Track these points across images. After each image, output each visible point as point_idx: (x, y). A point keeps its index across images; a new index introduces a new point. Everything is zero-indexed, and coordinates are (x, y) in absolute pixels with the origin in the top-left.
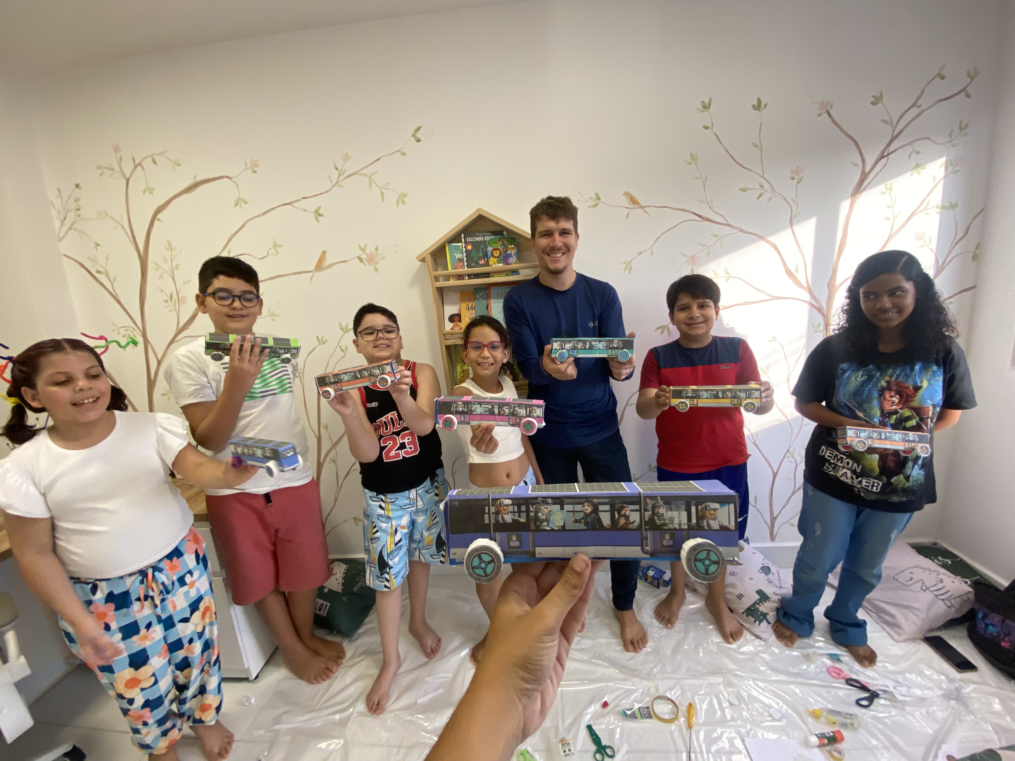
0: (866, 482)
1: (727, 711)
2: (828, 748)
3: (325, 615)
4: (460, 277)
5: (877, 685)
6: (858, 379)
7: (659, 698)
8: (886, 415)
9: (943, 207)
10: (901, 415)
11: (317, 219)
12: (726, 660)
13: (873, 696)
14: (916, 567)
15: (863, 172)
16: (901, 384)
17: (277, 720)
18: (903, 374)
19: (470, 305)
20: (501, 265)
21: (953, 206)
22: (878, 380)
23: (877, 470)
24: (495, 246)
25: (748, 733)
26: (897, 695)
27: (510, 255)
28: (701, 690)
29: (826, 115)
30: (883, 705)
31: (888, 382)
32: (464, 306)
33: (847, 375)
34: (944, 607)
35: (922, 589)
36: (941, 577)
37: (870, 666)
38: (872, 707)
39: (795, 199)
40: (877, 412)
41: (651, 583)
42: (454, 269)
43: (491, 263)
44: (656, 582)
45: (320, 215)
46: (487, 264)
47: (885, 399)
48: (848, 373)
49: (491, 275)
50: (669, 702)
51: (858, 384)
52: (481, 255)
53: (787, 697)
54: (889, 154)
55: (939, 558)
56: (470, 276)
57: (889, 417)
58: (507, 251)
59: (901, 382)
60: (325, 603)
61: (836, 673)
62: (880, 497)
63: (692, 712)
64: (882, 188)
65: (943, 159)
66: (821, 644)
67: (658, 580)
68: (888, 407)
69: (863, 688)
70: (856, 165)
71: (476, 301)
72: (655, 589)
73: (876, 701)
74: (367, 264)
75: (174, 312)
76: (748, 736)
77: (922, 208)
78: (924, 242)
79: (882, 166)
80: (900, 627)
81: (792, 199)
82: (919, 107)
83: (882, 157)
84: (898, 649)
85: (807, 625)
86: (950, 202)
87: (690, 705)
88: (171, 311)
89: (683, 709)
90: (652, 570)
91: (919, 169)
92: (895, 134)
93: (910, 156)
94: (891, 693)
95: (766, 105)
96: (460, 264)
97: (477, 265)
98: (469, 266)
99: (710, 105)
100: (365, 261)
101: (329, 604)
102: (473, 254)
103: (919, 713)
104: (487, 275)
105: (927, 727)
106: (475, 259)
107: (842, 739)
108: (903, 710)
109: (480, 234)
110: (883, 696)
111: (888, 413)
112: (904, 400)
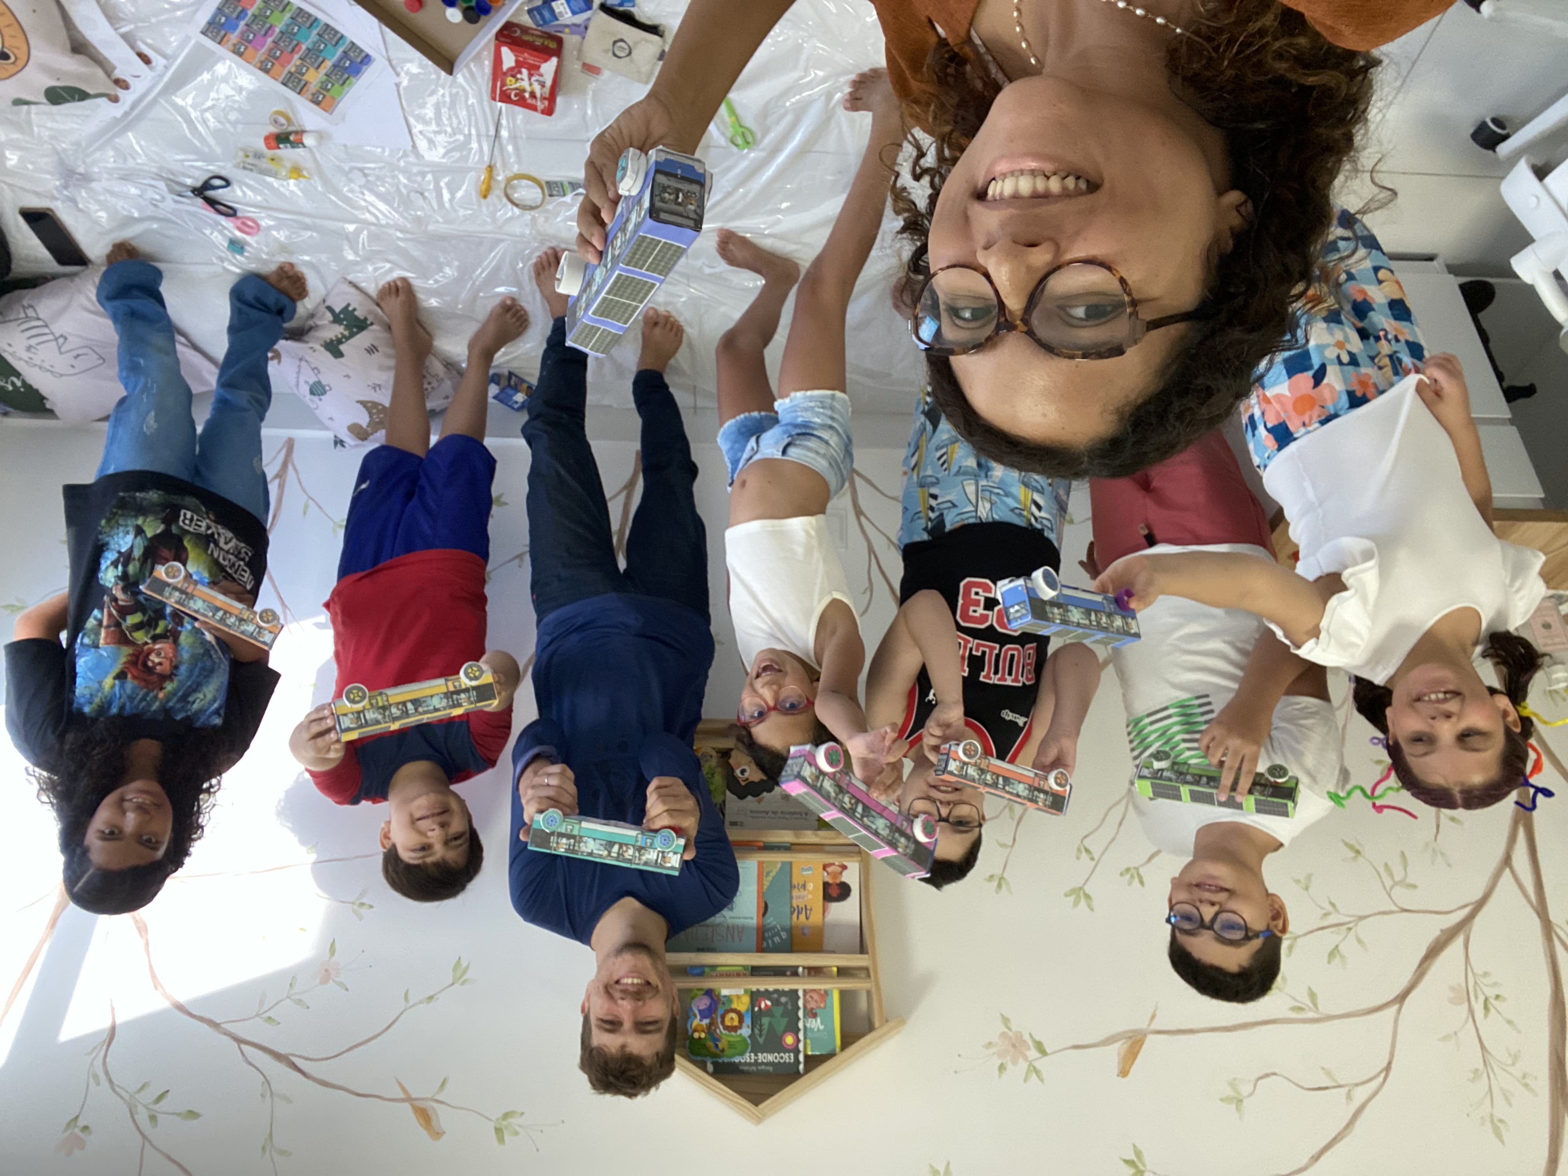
0: (200, 527)
2: (291, 129)
4: (815, 972)
5: (190, 204)
6: (202, 698)
7: (532, 208)
8: (173, 636)
10: (147, 633)
11: (1138, 1154)
12: (416, 253)
13: (201, 190)
16: (143, 683)
18: (137, 700)
19: (802, 917)
20: (725, 992)
22: (174, 692)
23: (187, 543)
24: (733, 1037)
25: (405, 155)
26: (165, 189)
27: (704, 1014)
30: (190, 177)
31: (162, 688)
32: (816, 918)
33: (214, 706)
34: (40, 309)
38: (208, 175)
39: (91, 1081)
40: (185, 639)
41: (522, 381)
42: (826, 992)
43: (746, 1000)
44: (512, 383)
45: (1130, 1163)
46: (755, 997)
47: (171, 661)
48: (212, 709)
49: (747, 971)
50: (517, 202)
51: (204, 689)
52: (765, 1021)
53: (333, 198)
56: (793, 972)
57: (167, 631)
58: (711, 1024)
59: (145, 687)
62: (180, 500)
63: (484, 187)
67: (509, 385)
69: (212, 203)
71: (787, 924)
72: (516, 371)
73: (199, 184)
74: (1027, 1037)
75: (1479, 971)
76: (405, 152)
81: (98, 1085)
87: (485, 197)
88: (1486, 974)
89: (497, 192)
90: (516, 402)
94: (172, 191)
96: (812, 1005)
97: (775, 996)
98: (794, 996)
100: (1031, 1043)
102: (782, 1023)
103: (139, 161)
104: (756, 971)
105: (134, 141)
106: (778, 1011)
107: (267, 139)
108: (161, 168)
109: (763, 1067)
110: (185, 189)
111: (167, 638)
112: (142, 656)
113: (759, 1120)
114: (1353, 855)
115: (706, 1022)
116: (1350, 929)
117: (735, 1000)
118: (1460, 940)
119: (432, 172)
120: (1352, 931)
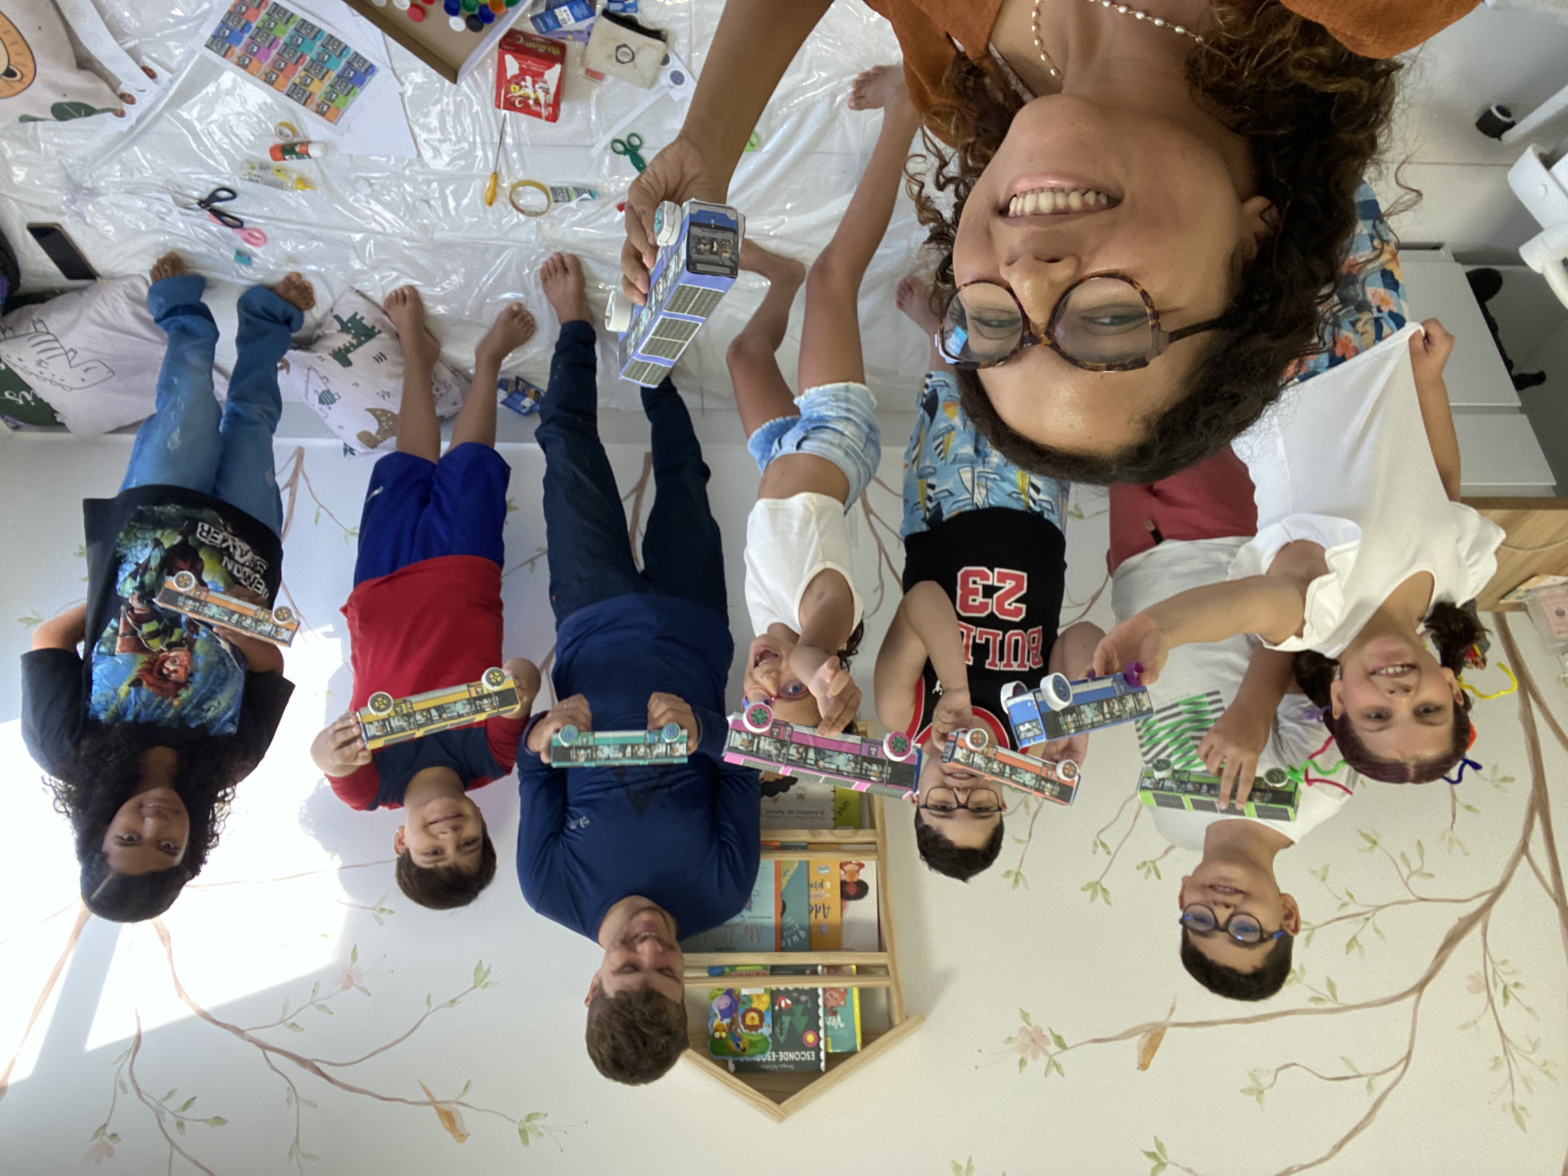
0: (216, 539)
2: (296, 140)
4: (834, 970)
5: (198, 217)
6: (217, 706)
7: (537, 214)
8: (188, 643)
10: (162, 641)
11: (1160, 1146)
12: (422, 262)
13: (207, 203)
16: (157, 691)
18: (151, 708)
19: (820, 915)
20: (744, 992)
22: (189, 699)
23: (203, 556)
24: (754, 1036)
25: (410, 163)
26: (171, 201)
27: (724, 1014)
30: (196, 190)
31: (177, 696)
32: (834, 916)
33: (230, 713)
34: (48, 322)
38: (213, 187)
39: (119, 1088)
40: (200, 647)
41: (530, 386)
42: (846, 990)
43: (766, 999)
44: (520, 387)
45: (1151, 1155)
46: (775, 996)
47: (186, 668)
48: (226, 718)
49: (767, 971)
50: (522, 208)
52: (786, 1019)
53: (340, 208)
56: (813, 970)
57: (182, 639)
58: (732, 1024)
59: (158, 695)
62: (196, 512)
63: (489, 194)
67: (517, 390)
69: (218, 214)
71: (805, 922)
72: (524, 376)
73: (205, 196)
74: (1046, 1032)
75: (1496, 957)
76: (410, 161)
81: (126, 1092)
87: (490, 204)
88: (1504, 962)
89: (502, 200)
90: (524, 407)
94: (178, 203)
96: (832, 1003)
97: (795, 995)
98: (814, 992)
100: (1051, 1038)
102: (802, 1022)
103: (145, 175)
104: (775, 970)
105: (140, 155)
106: (799, 1009)
107: (272, 150)
108: (167, 181)
109: (785, 1066)
110: (191, 201)
111: (183, 645)
112: (157, 664)
113: (781, 1118)
114: (1369, 845)
115: (727, 1021)
116: (1368, 919)
117: (755, 999)
118: (1478, 929)
119: (438, 181)
120: (1370, 921)
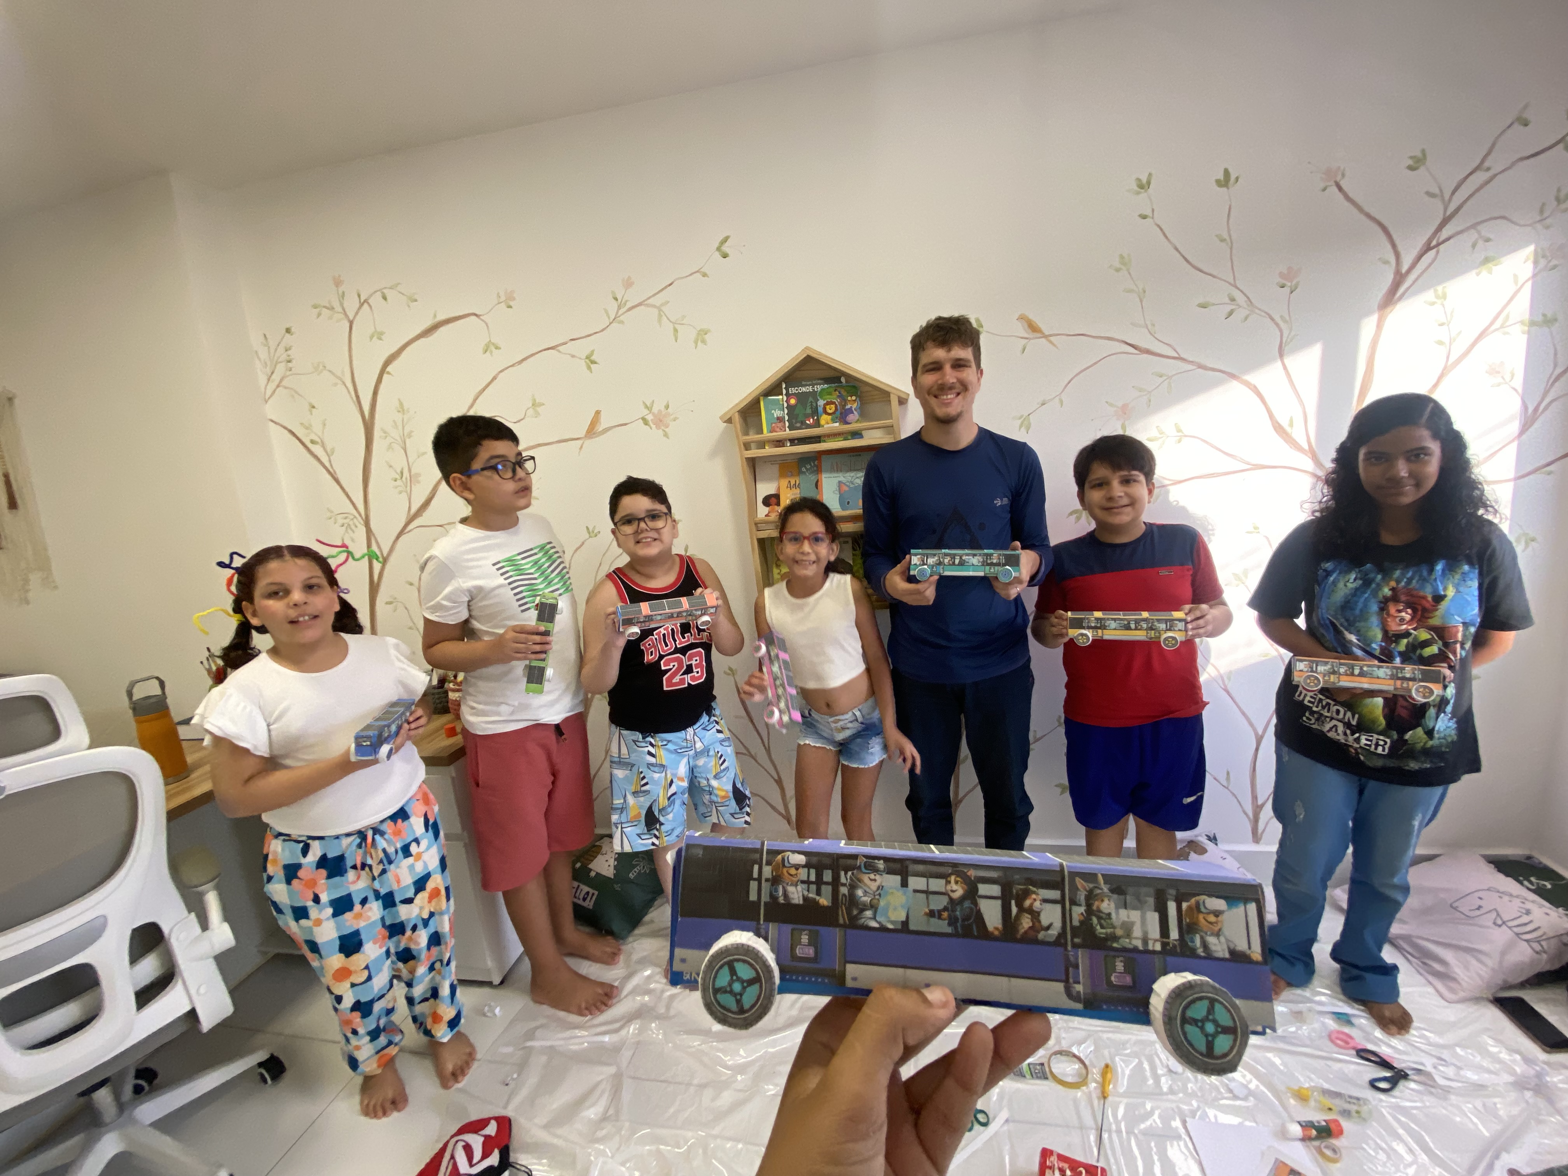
0: (1367, 740)
1: (1163, 1079)
2: (1316, 1143)
3: (591, 907)
4: (780, 443)
5: (1404, 1060)
6: (1348, 584)
7: (1060, 1053)
8: (1391, 638)
9: (1532, 323)
10: (1415, 638)
11: (589, 368)
13: (1398, 1076)
14: (1488, 890)
15: (1398, 272)
16: (1415, 593)
17: (530, 1035)
18: (1417, 578)
19: (793, 483)
20: (837, 424)
21: (1549, 321)
22: (1379, 587)
23: (1382, 722)
24: (829, 398)
25: (1193, 1113)
26: (1438, 1079)
27: (850, 411)
28: (1126, 1049)
29: (1335, 189)
30: (1412, 1090)
31: (1393, 589)
32: (784, 483)
33: (1332, 579)
34: (1529, 951)
35: (1495, 923)
36: (1529, 905)
37: (1399, 1034)
38: (1395, 1093)
39: (1288, 318)
40: (1377, 634)
42: (771, 432)
43: (822, 422)
45: (594, 362)
47: (1388, 614)
48: (1334, 575)
49: (822, 439)
50: (1075, 1060)
51: (1347, 591)
52: (809, 411)
53: (1260, 1069)
54: (1438, 245)
55: (1533, 879)
56: (793, 441)
57: (1397, 642)
58: (845, 405)
59: (1412, 590)
60: (591, 891)
61: (1342, 1041)
62: (1390, 763)
63: (1109, 1076)
64: (1429, 295)
65: (1531, 248)
66: (1323, 999)
68: (1394, 627)
69: (1384, 1063)
70: (1386, 262)
71: (802, 476)
73: (1402, 1084)
74: (653, 426)
75: (404, 494)
76: (1194, 1117)
77: (1497, 324)
78: (1503, 378)
79: (1430, 261)
80: (1454, 980)
81: (1282, 317)
82: (1488, 169)
83: (1428, 248)
84: (1452, 1013)
85: (1300, 967)
86: (1544, 315)
87: (1107, 1067)
88: (400, 492)
89: (1095, 1069)
91: (1490, 265)
92: (1448, 213)
93: (1474, 246)
94: (1428, 1075)
95: (1237, 179)
96: (780, 425)
97: (804, 425)
98: (791, 428)
99: (1149, 183)
100: (651, 423)
101: (596, 893)
102: (798, 411)
103: (1470, 1106)
104: (817, 439)
105: (1481, 1127)
106: (800, 418)
107: (1341, 1132)
108: (1445, 1099)
109: (808, 383)
110: (1415, 1078)
111: (1394, 635)
112: (1419, 616)
113: (807, 348)
115: (848, 406)
117: (829, 421)
118: (413, 513)
